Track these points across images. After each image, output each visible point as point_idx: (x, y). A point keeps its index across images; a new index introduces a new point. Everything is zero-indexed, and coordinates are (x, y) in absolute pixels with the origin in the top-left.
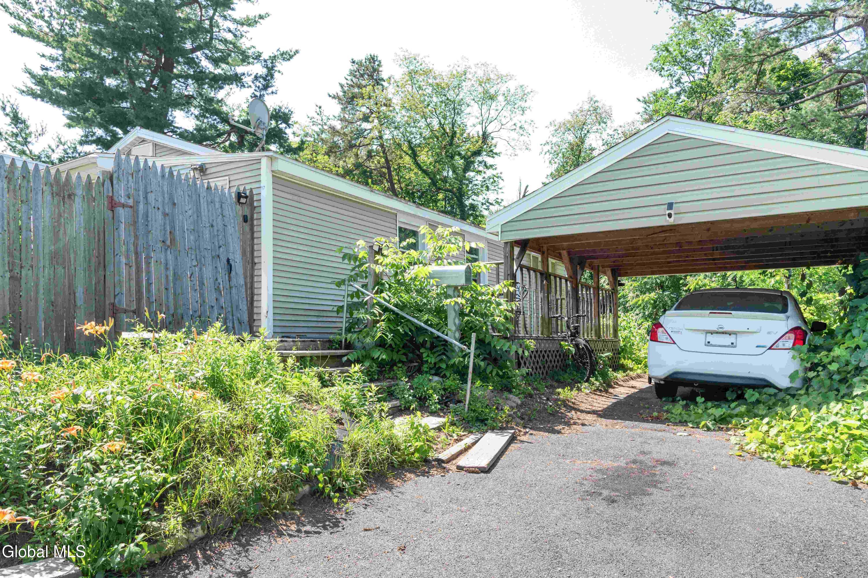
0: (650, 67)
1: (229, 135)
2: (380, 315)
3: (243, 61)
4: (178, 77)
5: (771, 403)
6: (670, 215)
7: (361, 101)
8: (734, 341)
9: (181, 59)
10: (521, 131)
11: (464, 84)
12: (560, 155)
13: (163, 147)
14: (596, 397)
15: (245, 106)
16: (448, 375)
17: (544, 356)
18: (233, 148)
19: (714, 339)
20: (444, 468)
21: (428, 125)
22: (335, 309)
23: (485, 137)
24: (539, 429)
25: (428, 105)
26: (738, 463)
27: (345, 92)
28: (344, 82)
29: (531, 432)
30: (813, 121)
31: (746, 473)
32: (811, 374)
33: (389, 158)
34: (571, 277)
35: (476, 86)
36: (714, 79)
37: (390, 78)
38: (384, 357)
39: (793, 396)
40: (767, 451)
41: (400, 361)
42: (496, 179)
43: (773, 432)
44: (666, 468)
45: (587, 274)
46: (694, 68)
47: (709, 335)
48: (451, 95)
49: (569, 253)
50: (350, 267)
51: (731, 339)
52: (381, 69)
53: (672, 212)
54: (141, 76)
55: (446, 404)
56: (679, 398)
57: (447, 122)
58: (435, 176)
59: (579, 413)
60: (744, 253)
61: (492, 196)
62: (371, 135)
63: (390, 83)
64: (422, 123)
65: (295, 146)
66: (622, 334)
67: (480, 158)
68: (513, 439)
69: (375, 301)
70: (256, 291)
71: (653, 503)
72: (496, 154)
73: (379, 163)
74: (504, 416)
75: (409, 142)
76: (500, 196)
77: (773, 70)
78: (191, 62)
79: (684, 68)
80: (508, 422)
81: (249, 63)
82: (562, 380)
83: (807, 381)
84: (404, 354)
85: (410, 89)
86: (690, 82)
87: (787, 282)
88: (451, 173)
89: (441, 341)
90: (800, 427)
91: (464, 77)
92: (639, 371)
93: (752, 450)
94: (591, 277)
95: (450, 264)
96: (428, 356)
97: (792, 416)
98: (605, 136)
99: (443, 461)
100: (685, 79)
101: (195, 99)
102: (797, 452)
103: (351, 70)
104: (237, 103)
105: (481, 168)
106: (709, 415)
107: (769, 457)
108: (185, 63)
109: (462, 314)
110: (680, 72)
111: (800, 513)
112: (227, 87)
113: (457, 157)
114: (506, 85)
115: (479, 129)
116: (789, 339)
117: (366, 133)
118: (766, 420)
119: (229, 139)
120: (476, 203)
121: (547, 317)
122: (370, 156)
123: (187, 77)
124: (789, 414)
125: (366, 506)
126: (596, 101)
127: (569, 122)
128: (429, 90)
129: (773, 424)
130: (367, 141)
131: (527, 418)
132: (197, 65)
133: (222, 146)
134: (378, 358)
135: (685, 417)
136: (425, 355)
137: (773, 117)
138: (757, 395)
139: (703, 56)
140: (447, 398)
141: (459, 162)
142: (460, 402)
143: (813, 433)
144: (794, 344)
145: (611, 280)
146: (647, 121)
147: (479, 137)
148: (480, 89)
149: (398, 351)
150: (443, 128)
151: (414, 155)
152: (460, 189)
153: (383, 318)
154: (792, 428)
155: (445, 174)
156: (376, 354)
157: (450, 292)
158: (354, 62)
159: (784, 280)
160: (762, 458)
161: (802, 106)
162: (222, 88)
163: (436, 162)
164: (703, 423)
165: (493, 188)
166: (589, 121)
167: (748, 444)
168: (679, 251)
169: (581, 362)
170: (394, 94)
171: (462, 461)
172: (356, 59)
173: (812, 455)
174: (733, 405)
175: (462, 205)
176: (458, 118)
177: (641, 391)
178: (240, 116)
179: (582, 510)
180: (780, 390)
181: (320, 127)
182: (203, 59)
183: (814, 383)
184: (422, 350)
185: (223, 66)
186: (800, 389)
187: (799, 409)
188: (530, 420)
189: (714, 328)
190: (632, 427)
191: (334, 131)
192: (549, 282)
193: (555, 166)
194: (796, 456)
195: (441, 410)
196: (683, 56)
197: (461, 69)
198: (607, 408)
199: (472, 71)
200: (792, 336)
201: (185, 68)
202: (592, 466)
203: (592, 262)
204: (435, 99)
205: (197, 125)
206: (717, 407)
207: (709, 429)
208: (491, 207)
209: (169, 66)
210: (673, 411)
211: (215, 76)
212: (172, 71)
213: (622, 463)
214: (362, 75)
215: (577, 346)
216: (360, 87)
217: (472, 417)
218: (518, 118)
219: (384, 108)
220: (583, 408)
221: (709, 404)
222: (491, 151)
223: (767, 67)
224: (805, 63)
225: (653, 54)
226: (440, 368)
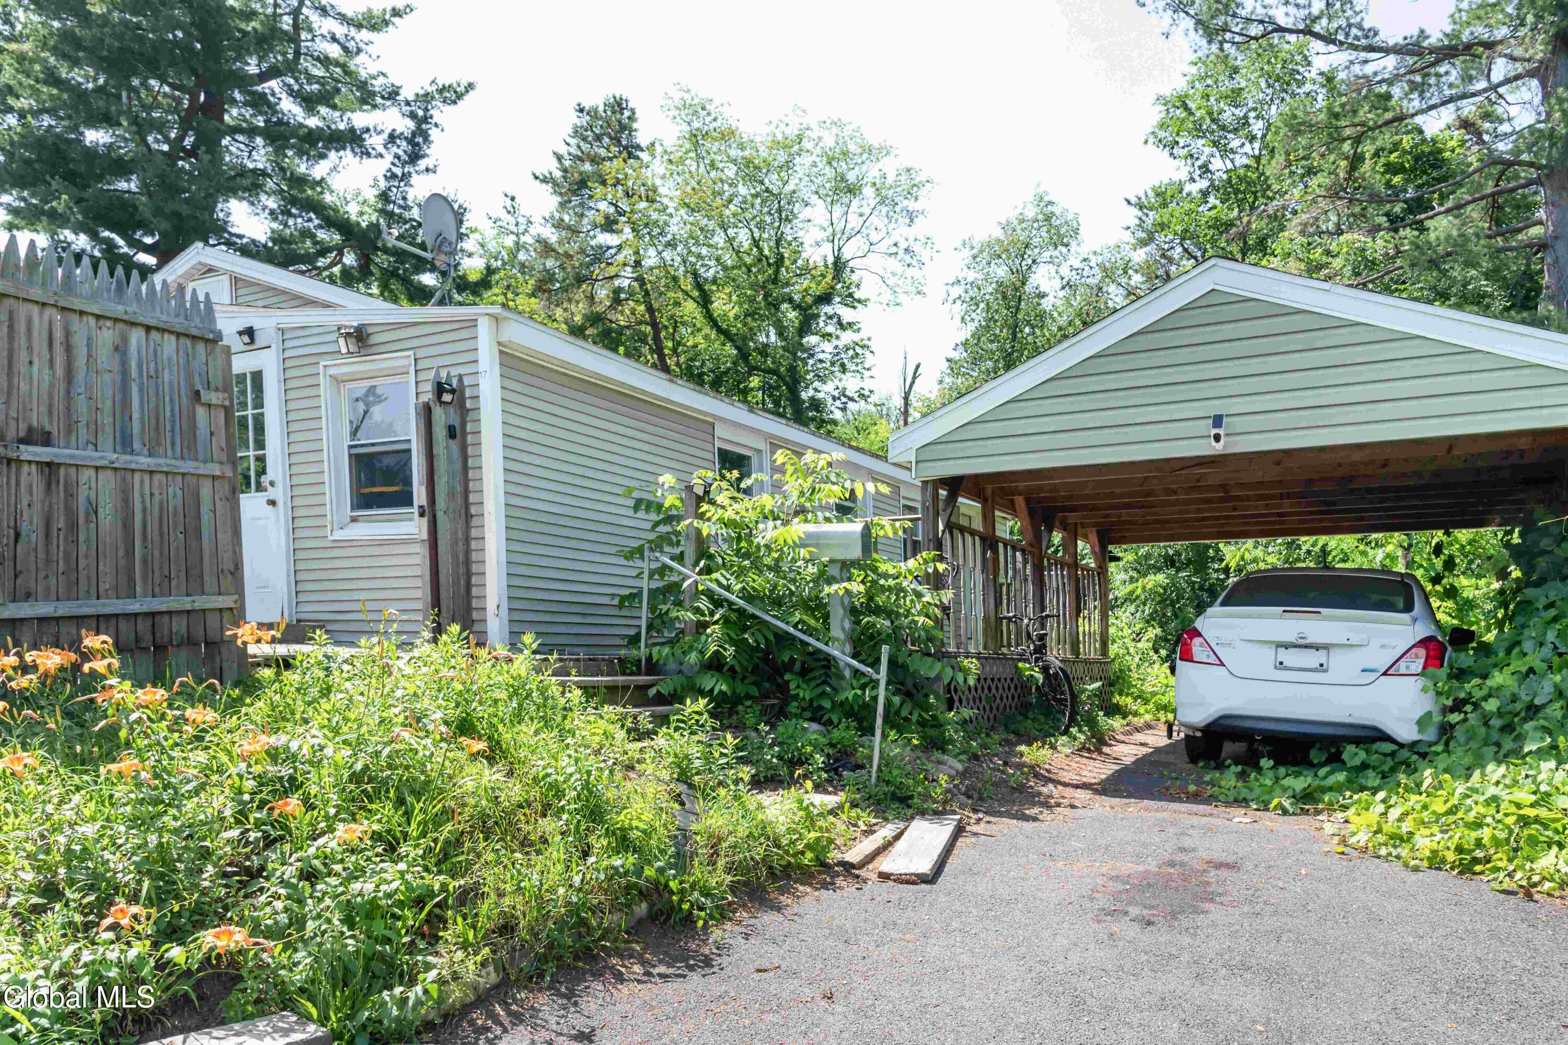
0: (1151, 140)
1: (341, 254)
2: (712, 614)
3: (363, 101)
4: (234, 130)
5: (1386, 768)
6: (1217, 438)
7: (599, 190)
8: (1323, 661)
9: (237, 96)
10: (908, 259)
11: (798, 160)
12: (982, 305)
13: (250, 284)
14: (1084, 761)
15: (371, 195)
16: (835, 719)
17: (990, 689)
18: (348, 279)
19: (1291, 658)
20: (858, 877)
21: (730, 240)
22: (616, 602)
23: (839, 266)
24: (1000, 814)
25: (730, 201)
26: (1340, 866)
27: (565, 171)
28: (563, 150)
29: (988, 818)
30: (1449, 254)
31: (1354, 880)
32: (1455, 718)
33: (656, 305)
34: (1031, 545)
35: (820, 165)
36: (1272, 168)
37: (653, 144)
38: (724, 688)
39: (1424, 756)
40: (1386, 845)
41: (748, 696)
42: (859, 350)
43: (1394, 814)
44: (1224, 873)
45: (1057, 537)
46: (1235, 144)
47: (1281, 650)
48: (772, 181)
49: (1028, 501)
50: (648, 526)
51: (1320, 657)
52: (635, 126)
53: (1221, 432)
54: (160, 127)
55: (836, 770)
56: (1229, 762)
57: (766, 236)
58: (746, 344)
59: (1060, 788)
60: (1334, 503)
61: (851, 384)
62: (620, 258)
63: (653, 156)
64: (719, 239)
65: (473, 277)
66: (1113, 650)
67: (828, 309)
68: (959, 831)
69: (701, 588)
70: (474, 568)
71: (1214, 924)
72: (859, 301)
73: (633, 314)
74: (939, 791)
75: (696, 275)
76: (868, 385)
77: (1377, 155)
78: (260, 102)
79: (1215, 144)
80: (945, 802)
81: (375, 107)
82: (1022, 731)
83: (1446, 730)
84: (755, 683)
85: (693, 169)
86: (1227, 171)
87: (1405, 557)
88: (773, 337)
89: (818, 660)
90: (1439, 806)
91: (796, 148)
92: (1148, 717)
93: (1362, 844)
94: (1064, 544)
95: (828, 520)
96: (798, 687)
97: (1423, 788)
98: (1065, 271)
99: (852, 866)
100: (1217, 164)
101: (270, 177)
102: (1435, 846)
103: (575, 128)
104: (352, 187)
105: (830, 329)
106: (1285, 789)
107: (1390, 854)
108: (246, 104)
109: (854, 611)
110: (1207, 150)
111: (1446, 937)
112: (333, 155)
113: (785, 306)
114: (879, 165)
115: (827, 251)
116: (1417, 657)
117: (608, 254)
118: (1381, 795)
119: (340, 261)
120: (820, 395)
121: (993, 619)
122: (617, 301)
123: (252, 132)
124: (1419, 785)
125: (747, 936)
126: (1051, 203)
127: (999, 241)
128: (731, 171)
129: (1392, 802)
130: (612, 271)
131: (976, 796)
132: (273, 108)
133: (326, 273)
134: (712, 690)
135: (1244, 793)
136: (792, 686)
137: (1380, 245)
138: (1362, 755)
139: (1251, 121)
140: (836, 761)
141: (791, 315)
142: (862, 767)
143: (1460, 815)
144: (1424, 668)
145: (1097, 549)
146: (1143, 243)
147: (826, 266)
148: (829, 172)
149: (743, 679)
150: (758, 247)
151: (705, 301)
152: (792, 369)
153: (717, 617)
154: (1425, 807)
155: (762, 339)
156: (708, 682)
157: (834, 571)
158: (581, 111)
159: (1400, 553)
160: (1379, 857)
161: (1428, 223)
162: (323, 156)
163: (746, 315)
164: (1275, 802)
165: (854, 368)
166: (1036, 241)
167: (1354, 834)
168: (1221, 500)
169: (1055, 699)
170: (663, 177)
171: (887, 864)
172: (587, 105)
173: (1459, 849)
174: (1322, 772)
175: (795, 399)
176: (787, 229)
177: (1158, 750)
178: (361, 214)
179: (1103, 936)
180: (1402, 746)
181: (513, 237)
182: (284, 96)
183: (1459, 733)
184: (787, 677)
185: (323, 110)
186: (1436, 743)
187: (1435, 776)
188: (981, 799)
189: (1291, 638)
190: (1157, 810)
191: (546, 248)
192: (995, 552)
193: (972, 327)
194: (1434, 852)
195: (829, 781)
196: (1213, 120)
197: (792, 132)
198: (1108, 779)
199: (814, 135)
200: (1422, 652)
201: (248, 112)
202: (1104, 870)
203: (1065, 518)
204: (742, 190)
205: (273, 231)
206: (1297, 775)
207: (1285, 812)
208: (851, 406)
209: (214, 109)
210: (1223, 783)
211: (311, 131)
212: (222, 120)
213: (1152, 865)
214: (598, 138)
215: (1045, 670)
216: (595, 160)
217: (885, 794)
218: (901, 232)
219: (643, 205)
220: (1066, 780)
221: (1282, 771)
222: (851, 295)
223: (1368, 148)
224: (1434, 141)
225: (1156, 114)
226: (821, 708)
